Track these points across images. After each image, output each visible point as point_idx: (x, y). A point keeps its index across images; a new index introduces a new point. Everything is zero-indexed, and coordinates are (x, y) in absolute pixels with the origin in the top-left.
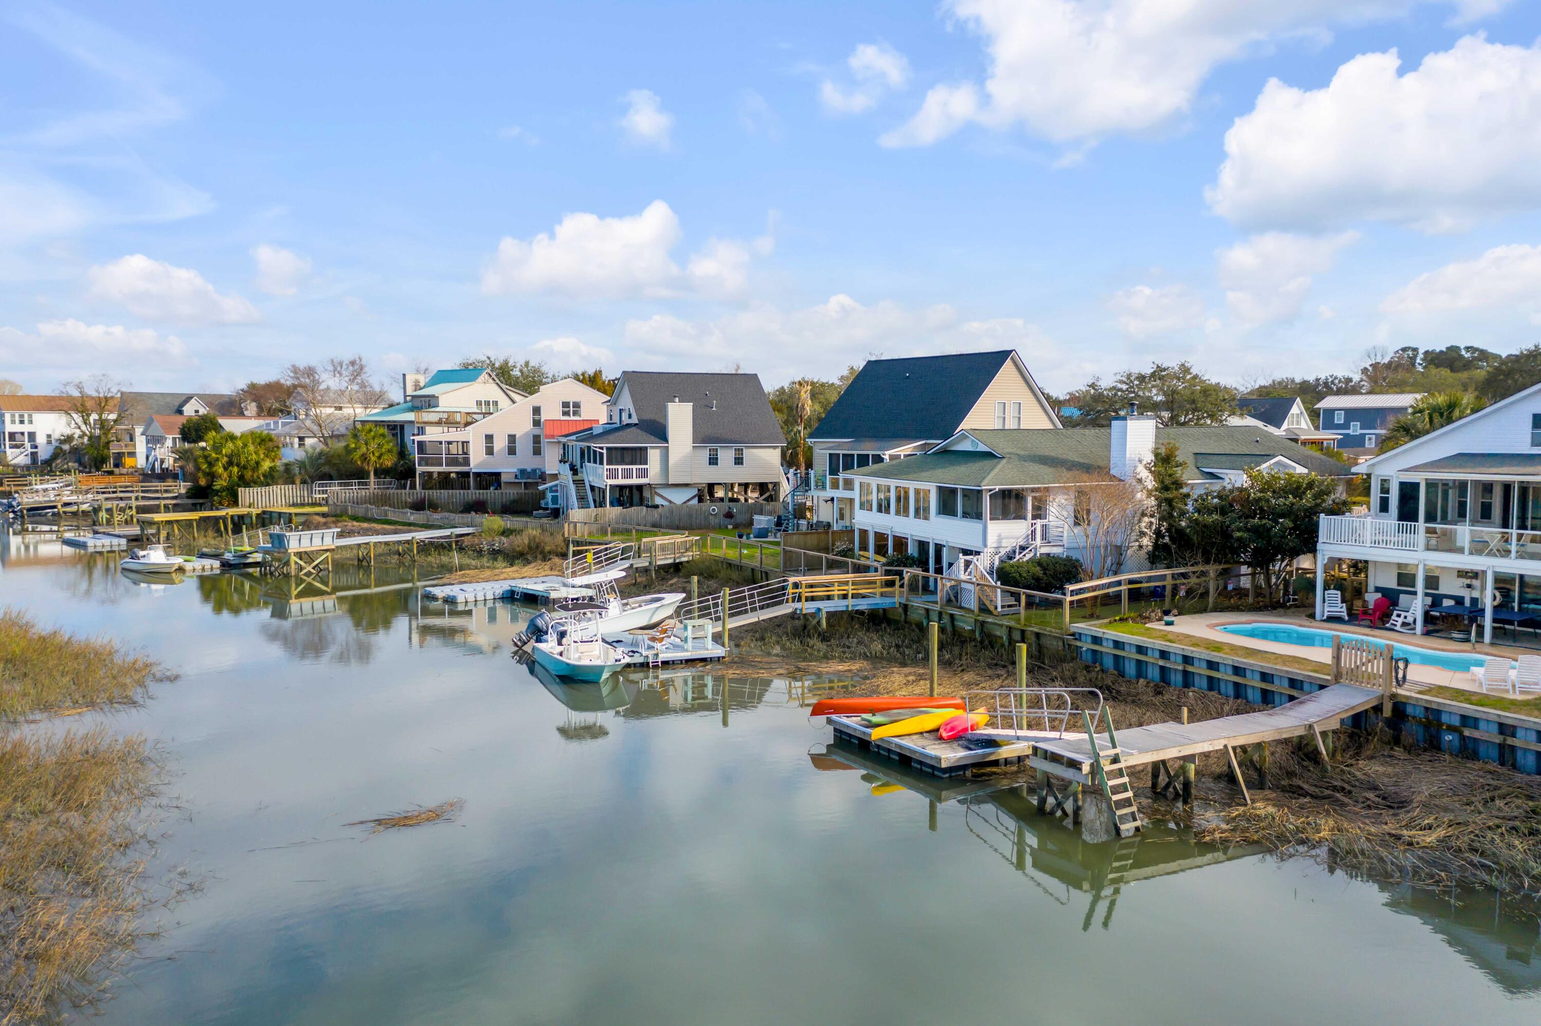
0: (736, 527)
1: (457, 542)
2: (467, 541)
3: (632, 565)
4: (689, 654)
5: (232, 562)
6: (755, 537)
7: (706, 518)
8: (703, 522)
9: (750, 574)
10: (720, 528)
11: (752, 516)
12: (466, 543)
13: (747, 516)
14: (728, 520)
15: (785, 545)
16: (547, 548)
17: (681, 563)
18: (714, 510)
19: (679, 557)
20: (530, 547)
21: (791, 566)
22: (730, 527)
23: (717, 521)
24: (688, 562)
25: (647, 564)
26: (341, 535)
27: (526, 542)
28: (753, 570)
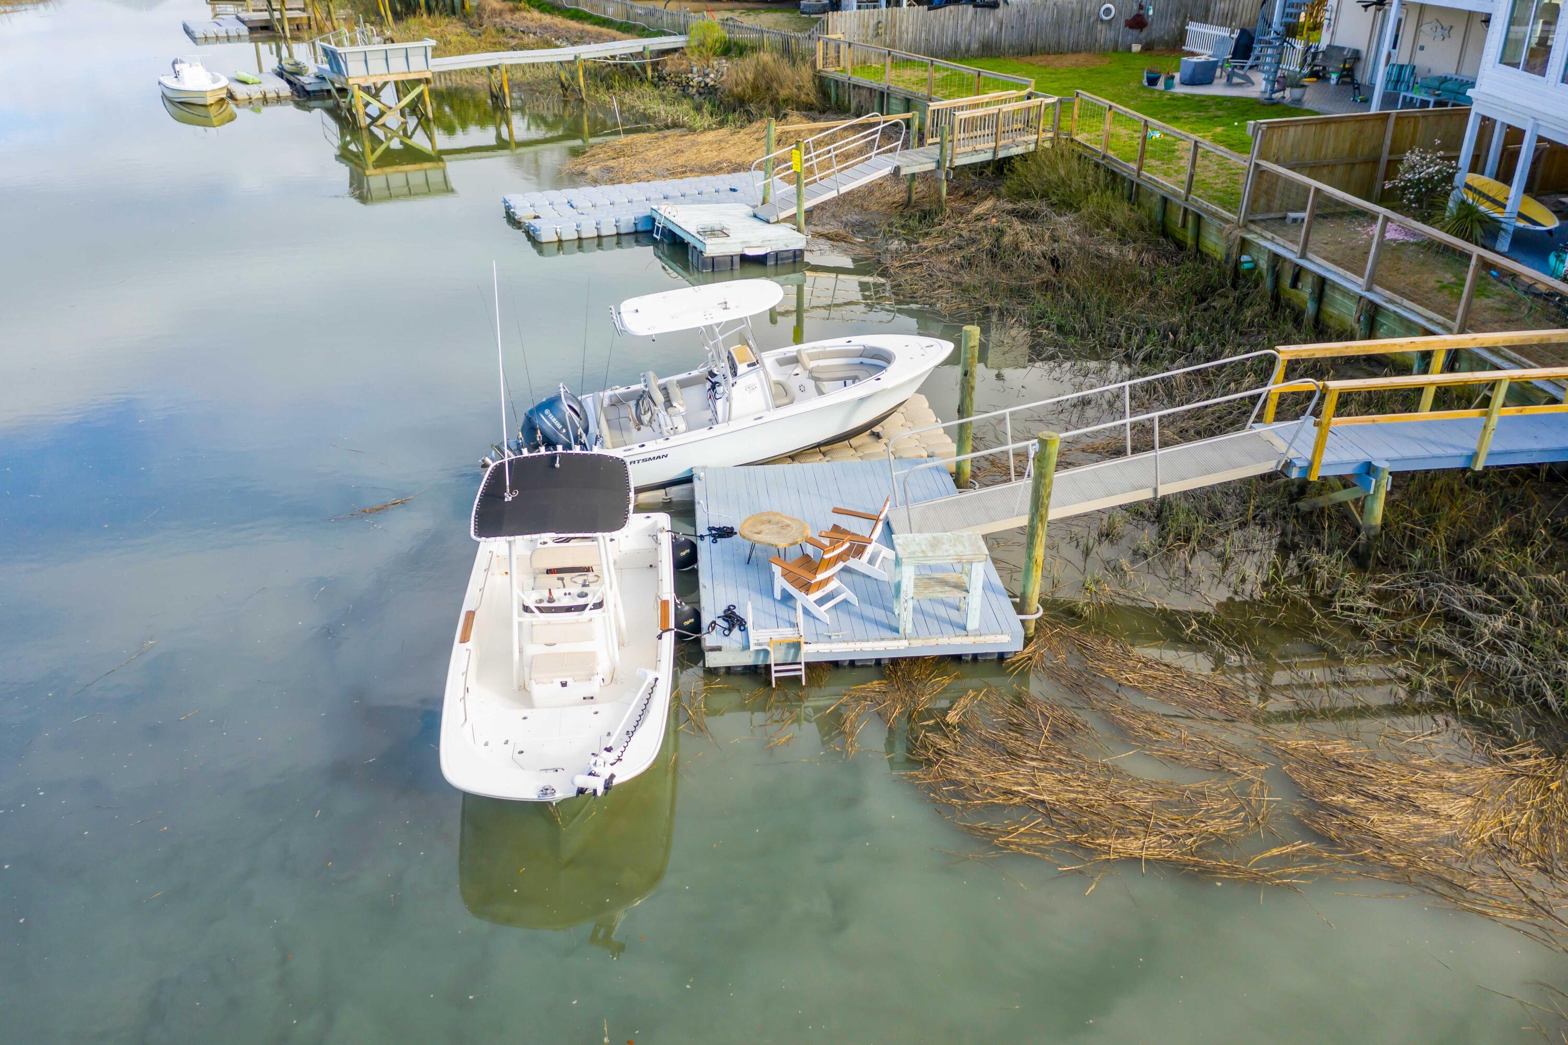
0: (1148, 48)
1: (655, 65)
2: (671, 65)
3: (897, 170)
4: (903, 644)
5: (309, 88)
6: (1184, 83)
7: (1091, 29)
8: (1083, 37)
9: (1158, 208)
10: (1115, 50)
11: (1184, 23)
12: (668, 69)
13: (1174, 24)
14: (1135, 32)
15: (1262, 156)
16: (783, 93)
17: (1008, 159)
18: (1108, 11)
19: (1006, 147)
20: (756, 88)
21: (1269, 209)
22: (1136, 48)
23: (1111, 34)
24: (1023, 157)
25: (932, 166)
26: (438, 52)
27: (750, 76)
28: (1165, 200)
